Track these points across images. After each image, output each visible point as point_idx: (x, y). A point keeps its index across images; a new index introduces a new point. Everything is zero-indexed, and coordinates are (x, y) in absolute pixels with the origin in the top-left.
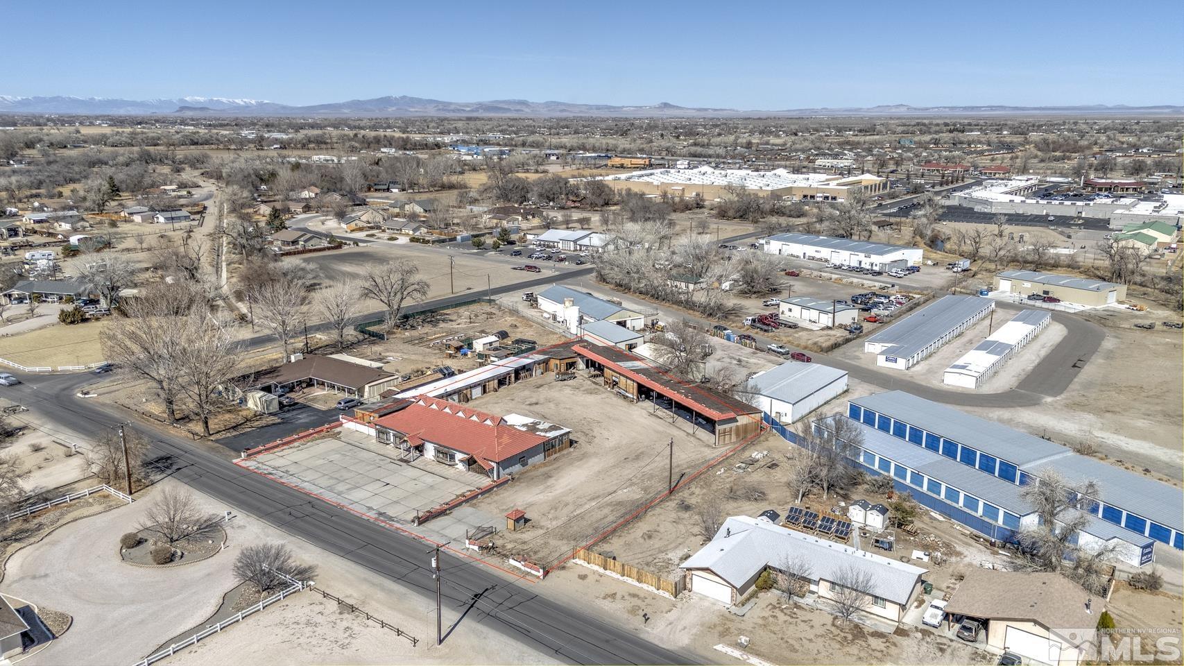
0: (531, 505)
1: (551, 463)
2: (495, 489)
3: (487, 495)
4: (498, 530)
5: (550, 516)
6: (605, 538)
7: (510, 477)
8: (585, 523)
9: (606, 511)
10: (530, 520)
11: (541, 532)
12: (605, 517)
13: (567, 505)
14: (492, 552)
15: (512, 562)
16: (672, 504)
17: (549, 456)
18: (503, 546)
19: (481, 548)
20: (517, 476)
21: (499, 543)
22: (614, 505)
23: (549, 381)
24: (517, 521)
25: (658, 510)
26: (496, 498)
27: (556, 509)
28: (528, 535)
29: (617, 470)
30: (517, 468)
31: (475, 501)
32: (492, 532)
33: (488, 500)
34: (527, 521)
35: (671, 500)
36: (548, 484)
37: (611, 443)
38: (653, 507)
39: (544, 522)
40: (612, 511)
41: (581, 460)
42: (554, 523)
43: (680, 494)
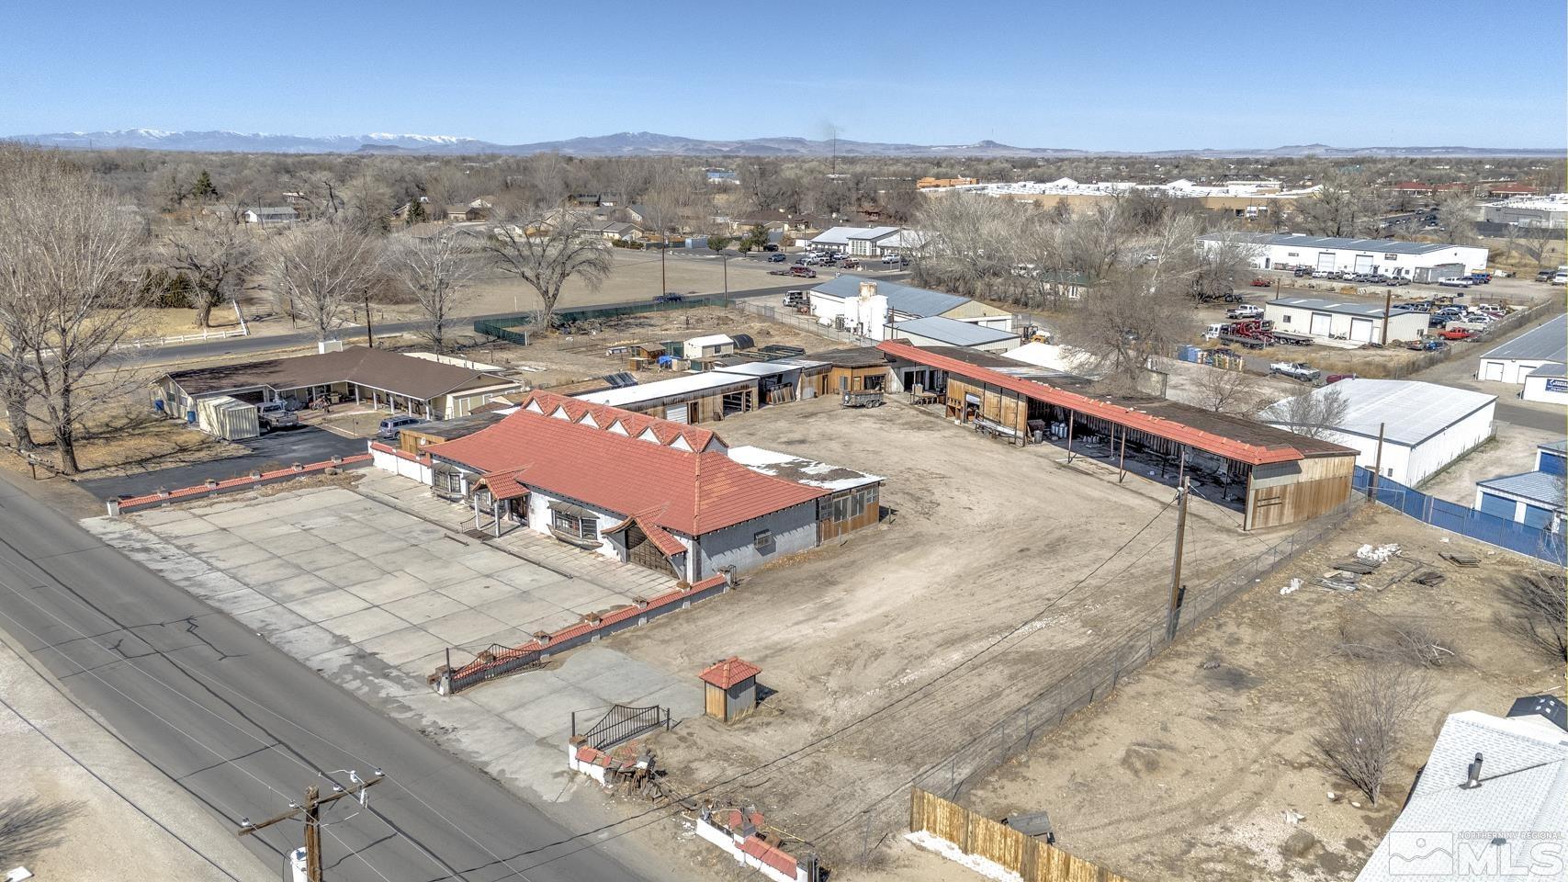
0: (779, 650)
1: (834, 553)
2: (686, 605)
3: (661, 618)
4: (675, 717)
5: (833, 684)
6: (1005, 762)
7: (728, 577)
8: (936, 710)
9: (995, 676)
10: (772, 692)
11: (805, 730)
12: (995, 694)
13: (877, 655)
14: (647, 788)
15: (704, 830)
16: (1186, 668)
17: (828, 536)
18: (687, 771)
19: (613, 773)
20: (747, 578)
21: (672, 757)
22: (1015, 662)
23: (829, 408)
24: (733, 691)
25: (1149, 683)
26: (685, 628)
27: (849, 664)
28: (766, 740)
29: (1006, 575)
30: (745, 556)
31: (627, 633)
32: (658, 724)
33: (666, 633)
34: (763, 693)
35: (1178, 655)
36: (828, 599)
37: (981, 515)
38: (1134, 672)
39: (818, 703)
40: (1011, 677)
41: (908, 548)
42: (844, 703)
43: (1200, 640)
